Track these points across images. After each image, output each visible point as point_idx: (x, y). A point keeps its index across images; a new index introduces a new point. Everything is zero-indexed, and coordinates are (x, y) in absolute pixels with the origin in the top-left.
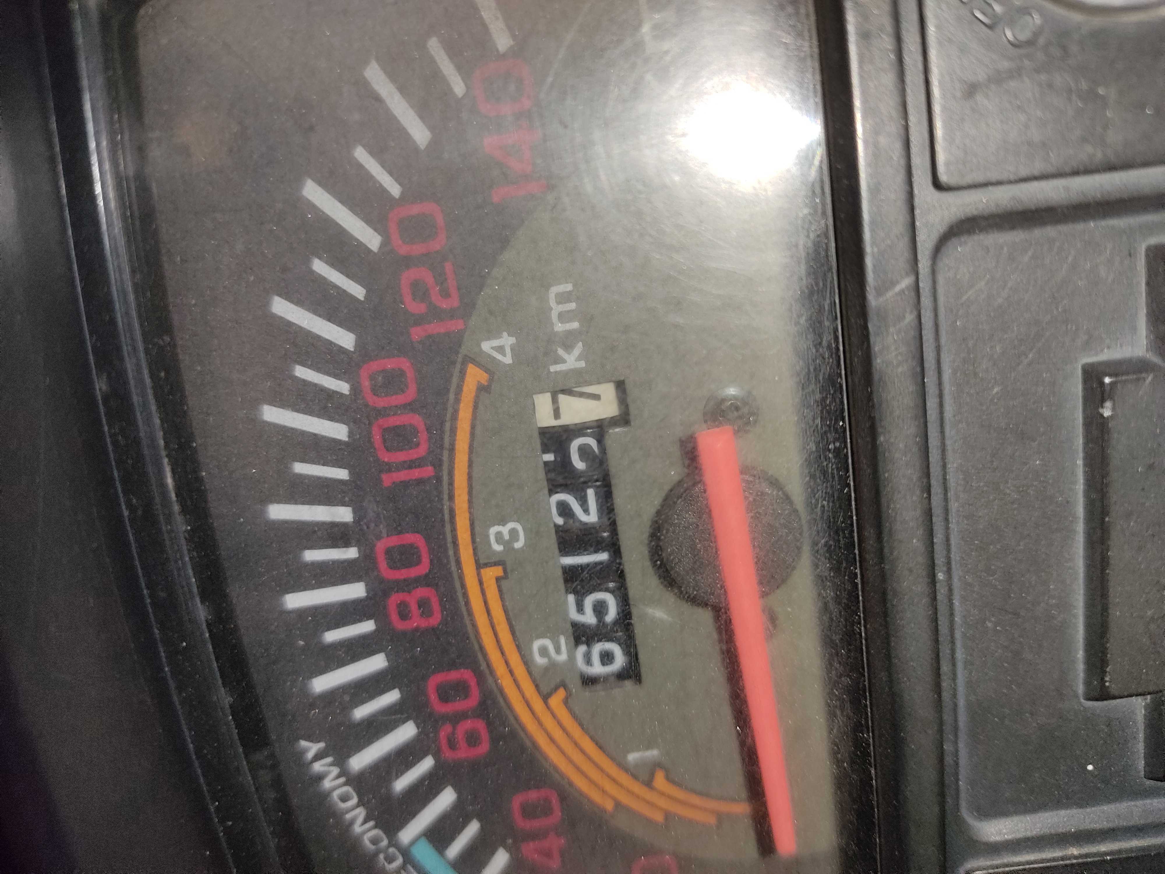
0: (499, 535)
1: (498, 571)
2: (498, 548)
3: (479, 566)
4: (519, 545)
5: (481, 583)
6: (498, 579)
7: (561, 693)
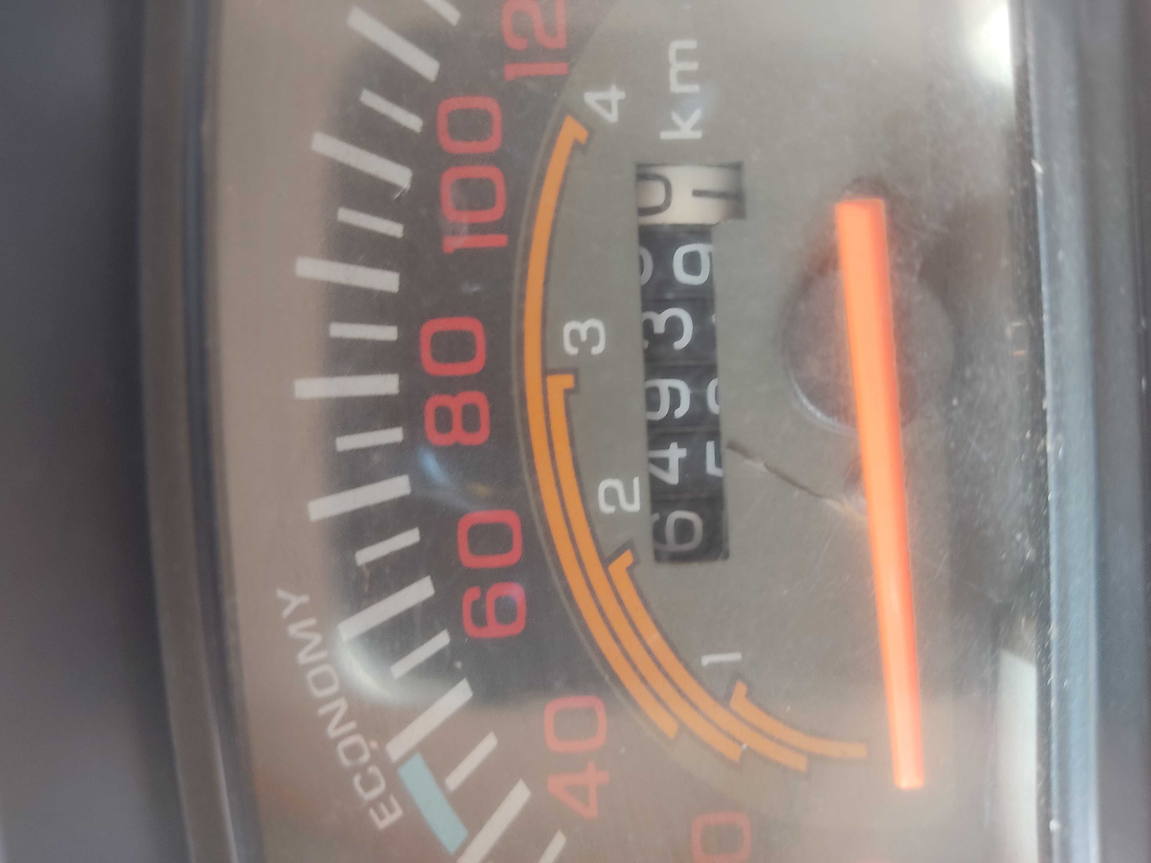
0: (575, 334)
1: (567, 381)
2: (571, 350)
3: (546, 372)
4: (597, 350)
5: (545, 393)
6: (568, 392)
7: (627, 558)
